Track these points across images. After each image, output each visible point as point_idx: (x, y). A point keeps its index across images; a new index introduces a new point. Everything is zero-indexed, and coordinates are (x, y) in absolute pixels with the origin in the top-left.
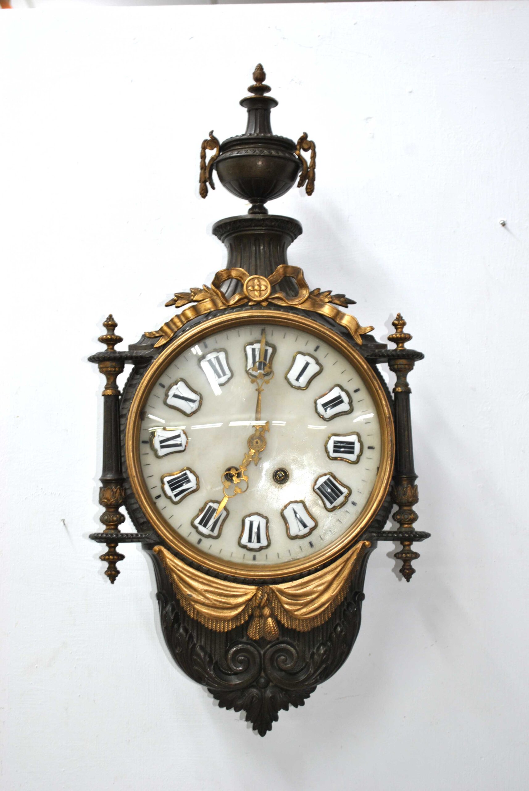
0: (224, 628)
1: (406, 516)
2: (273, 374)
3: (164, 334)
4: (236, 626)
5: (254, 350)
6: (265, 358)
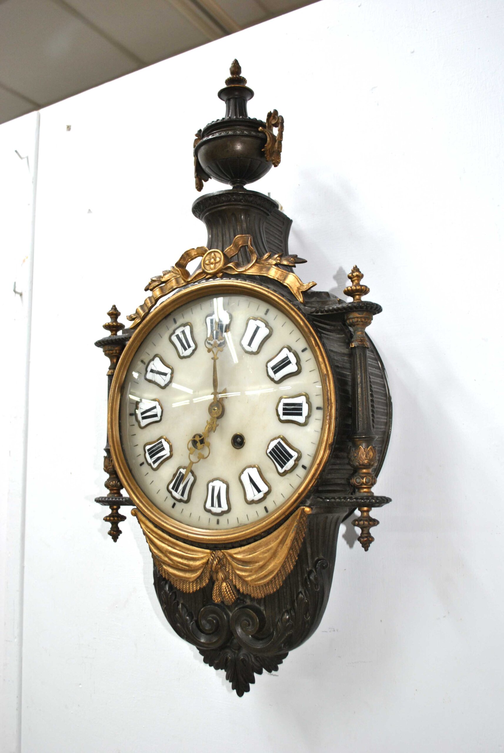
0: (190, 589)
3: (138, 316)
5: (212, 321)
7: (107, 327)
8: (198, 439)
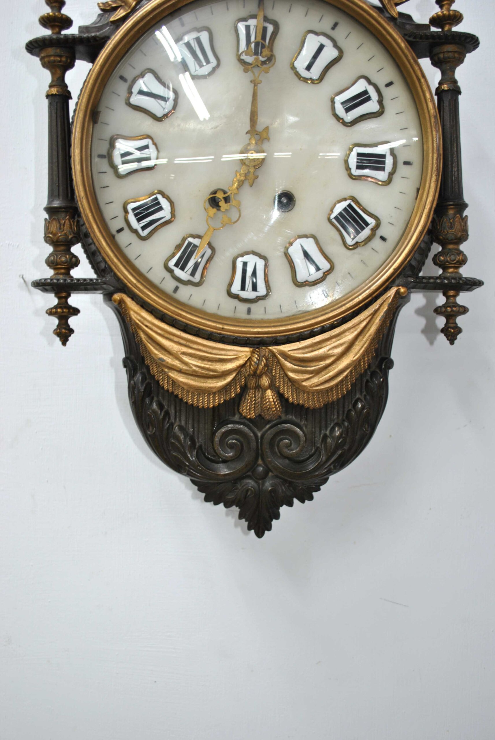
0: (209, 402)
1: (453, 257)
2: (275, 59)
3: (123, 4)
4: (225, 401)
5: (248, 28)
6: (264, 37)
7: (45, 21)
8: (220, 195)
